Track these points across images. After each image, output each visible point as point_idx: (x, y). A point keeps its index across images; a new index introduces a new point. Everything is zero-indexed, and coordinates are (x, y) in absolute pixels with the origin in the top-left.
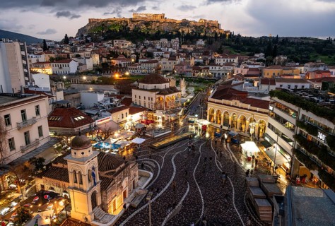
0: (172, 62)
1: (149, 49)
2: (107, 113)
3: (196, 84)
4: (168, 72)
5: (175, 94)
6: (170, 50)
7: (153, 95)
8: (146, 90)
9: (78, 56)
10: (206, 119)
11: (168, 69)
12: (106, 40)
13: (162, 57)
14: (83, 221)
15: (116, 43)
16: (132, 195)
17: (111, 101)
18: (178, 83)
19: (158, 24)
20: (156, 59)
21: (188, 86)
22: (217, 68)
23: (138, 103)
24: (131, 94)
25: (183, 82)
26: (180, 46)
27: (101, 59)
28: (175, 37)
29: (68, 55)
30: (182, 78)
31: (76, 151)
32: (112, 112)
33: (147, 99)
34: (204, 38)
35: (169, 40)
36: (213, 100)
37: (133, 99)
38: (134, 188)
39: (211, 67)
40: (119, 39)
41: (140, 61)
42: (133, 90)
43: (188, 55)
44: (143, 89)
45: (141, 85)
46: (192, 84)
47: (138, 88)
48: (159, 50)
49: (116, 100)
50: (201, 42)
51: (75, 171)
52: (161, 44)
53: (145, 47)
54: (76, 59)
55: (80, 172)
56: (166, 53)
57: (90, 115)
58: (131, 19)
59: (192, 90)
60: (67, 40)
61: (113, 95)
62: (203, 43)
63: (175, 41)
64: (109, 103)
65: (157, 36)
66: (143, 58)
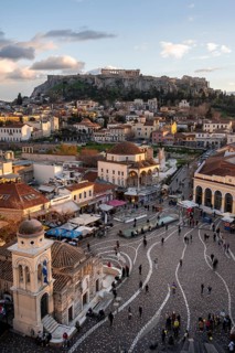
0: (149, 128)
1: (121, 112)
2: (66, 191)
3: (179, 156)
4: (143, 139)
5: (152, 168)
6: (147, 113)
7: (124, 168)
8: (116, 162)
9: (32, 120)
10: (191, 198)
11: (144, 136)
12: (67, 100)
13: (136, 121)
14: (29, 334)
15: (80, 103)
16: (95, 300)
17: (72, 176)
18: (156, 153)
19: (132, 83)
20: (128, 123)
21: (168, 158)
22: (205, 135)
23: (105, 179)
24: (96, 167)
25: (162, 152)
26: (159, 108)
27: (60, 123)
28: (151, 98)
29: (21, 119)
30: (161, 147)
31: (24, 240)
32: (71, 190)
33: (116, 173)
34: (189, 99)
35: (145, 100)
36: (200, 176)
37: (99, 175)
38: (97, 290)
39: (197, 135)
40: (84, 99)
41: (109, 126)
42: (100, 163)
43: (169, 119)
44: (112, 162)
45: (109, 156)
46: (174, 155)
47: (105, 160)
48: (133, 113)
49: (77, 174)
50: (184, 104)
51: (20, 266)
52: (135, 106)
53: (116, 110)
54: (30, 123)
55: (27, 268)
56: (141, 116)
57: (44, 193)
58: (99, 76)
59: (174, 163)
60: (20, 101)
61: (74, 168)
62: (187, 105)
63: (153, 102)
64: (68, 177)
65: (131, 96)
66: (112, 123)
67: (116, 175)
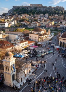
0: (45, 23)
1: (36, 18)
2: (19, 43)
3: (54, 32)
4: (43, 27)
5: (46, 36)
6: (44, 18)
7: (37, 36)
8: (35, 34)
9: (8, 21)
10: (58, 45)
11: (43, 26)
12: (19, 14)
13: (41, 21)
14: (9, 86)
15: (23, 15)
16: (29, 76)
17: (21, 38)
18: (47, 31)
19: (40, 8)
20: (39, 22)
21: (51, 32)
22: (63, 25)
23: (31, 39)
24: (28, 35)
25: (49, 31)
26: (48, 17)
27: (17, 22)
28: (46, 13)
29: (5, 20)
30: (49, 29)
31: (7, 58)
32: (21, 42)
33: (35, 37)
34: (58, 14)
35: (44, 14)
36: (61, 38)
37: (30, 38)
38: (29, 73)
39: (60, 25)
41: (33, 22)
42: (30, 34)
43: (52, 20)
44: (34, 34)
45: (33, 32)
46: (53, 31)
47: (31, 33)
48: (40, 18)
49: (23, 38)
50: (56, 15)
51: (6, 66)
52: (41, 16)
53: (34, 17)
54: (8, 22)
55: (8, 66)
56: (42, 19)
57: (12, 44)
58: (29, 6)
59: (53, 34)
60: (4, 15)
61: (22, 36)
62: (57, 15)
63: (47, 15)
65: (39, 13)
66: (33, 21)
67: (35, 38)
